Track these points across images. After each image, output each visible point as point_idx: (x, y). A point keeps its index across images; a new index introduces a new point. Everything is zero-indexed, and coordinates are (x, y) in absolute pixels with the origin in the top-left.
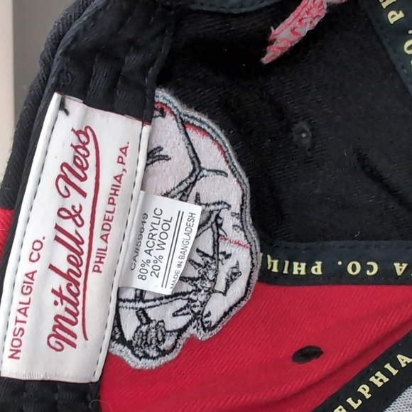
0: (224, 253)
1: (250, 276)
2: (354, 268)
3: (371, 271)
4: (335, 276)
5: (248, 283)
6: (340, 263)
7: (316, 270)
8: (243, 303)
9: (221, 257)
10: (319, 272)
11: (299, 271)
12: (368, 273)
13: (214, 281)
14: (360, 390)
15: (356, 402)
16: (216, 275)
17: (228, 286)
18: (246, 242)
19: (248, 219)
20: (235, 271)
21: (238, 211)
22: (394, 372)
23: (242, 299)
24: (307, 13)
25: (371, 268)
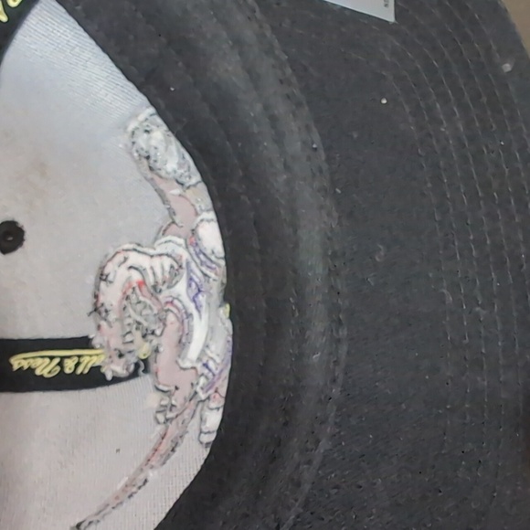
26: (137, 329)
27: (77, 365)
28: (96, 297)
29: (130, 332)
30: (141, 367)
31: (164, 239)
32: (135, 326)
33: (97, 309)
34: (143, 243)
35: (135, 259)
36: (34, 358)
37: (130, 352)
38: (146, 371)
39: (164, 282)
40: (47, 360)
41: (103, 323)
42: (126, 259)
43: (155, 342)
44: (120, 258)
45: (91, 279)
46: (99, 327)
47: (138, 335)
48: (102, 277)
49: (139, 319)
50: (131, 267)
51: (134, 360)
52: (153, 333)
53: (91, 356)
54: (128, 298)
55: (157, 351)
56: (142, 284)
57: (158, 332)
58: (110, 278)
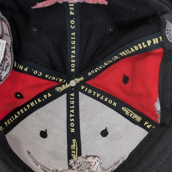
0: (6, 59)
1: (11, 67)
2: (35, 72)
3: (39, 74)
4: (30, 73)
5: (10, 69)
6: (33, 70)
7: (26, 70)
8: (9, 74)
9: (6, 60)
10: (26, 71)
11: (21, 68)
12: (39, 75)
13: (3, 67)
14: (27, 106)
15: (26, 109)
16: (4, 65)
17: (6, 69)
18: (11, 56)
19: (12, 50)
20: (8, 64)
21: (10, 47)
22: (36, 103)
23: (9, 73)
24: (49, 2)
25: (40, 74)
26: (80, 165)
27: (73, 154)
28: (90, 156)
29: (80, 164)
30: (70, 167)
31: (101, 169)
32: (81, 165)
33: (87, 157)
34: (101, 165)
35: (98, 163)
36: (75, 144)
37: (75, 164)
38: (69, 168)
39: (90, 170)
40: (75, 147)
41: (83, 158)
42: (98, 161)
43: (76, 169)
44: (99, 160)
45: (95, 154)
46: (83, 157)
47: (79, 166)
48: (95, 157)
49: (83, 165)
50: (96, 162)
51: (72, 165)
52: (78, 169)
53: (76, 156)
54: (88, 163)
55: (73, 170)
56: (91, 165)
57: (78, 170)
58: (94, 158)
